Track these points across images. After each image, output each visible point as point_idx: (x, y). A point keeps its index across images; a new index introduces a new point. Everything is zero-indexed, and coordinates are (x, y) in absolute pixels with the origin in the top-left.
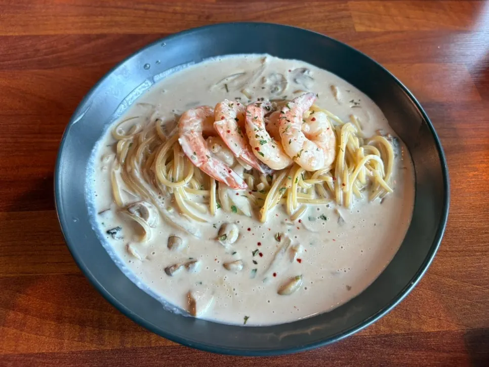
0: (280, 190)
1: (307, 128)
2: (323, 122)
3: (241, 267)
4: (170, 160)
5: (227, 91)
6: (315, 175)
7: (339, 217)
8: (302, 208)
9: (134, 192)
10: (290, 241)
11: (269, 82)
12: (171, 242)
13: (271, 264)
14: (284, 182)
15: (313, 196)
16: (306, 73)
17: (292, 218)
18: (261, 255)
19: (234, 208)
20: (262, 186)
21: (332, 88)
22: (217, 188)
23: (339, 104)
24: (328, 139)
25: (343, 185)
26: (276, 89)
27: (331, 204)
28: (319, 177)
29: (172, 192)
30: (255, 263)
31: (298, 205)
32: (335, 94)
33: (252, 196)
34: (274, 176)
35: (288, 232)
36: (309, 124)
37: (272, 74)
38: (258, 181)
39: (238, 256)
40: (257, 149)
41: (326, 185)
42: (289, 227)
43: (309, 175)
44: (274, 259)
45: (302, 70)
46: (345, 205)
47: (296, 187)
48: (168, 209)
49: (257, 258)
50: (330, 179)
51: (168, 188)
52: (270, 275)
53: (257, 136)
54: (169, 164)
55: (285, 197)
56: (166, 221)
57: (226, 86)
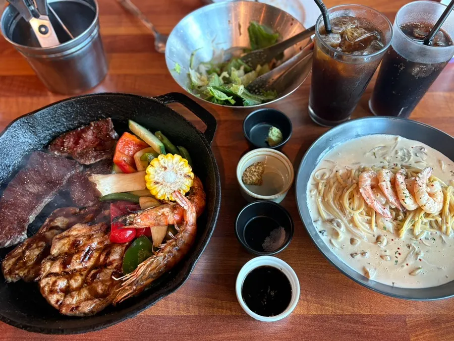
0: (411, 222)
1: (429, 190)
2: (437, 187)
3: (389, 259)
4: (351, 198)
5: (376, 157)
6: (431, 216)
7: (443, 240)
8: (422, 232)
9: (329, 212)
10: (415, 249)
11: (400, 154)
12: (352, 241)
13: (405, 259)
14: (414, 217)
15: (428, 227)
16: (422, 150)
17: (416, 237)
18: (400, 254)
19: (385, 228)
20: (400, 218)
21: (439, 162)
22: (376, 216)
23: (443, 172)
24: (440, 197)
25: (447, 223)
26: (404, 159)
27: (438, 233)
28: (433, 217)
29: (352, 215)
30: (397, 257)
31: (420, 231)
32: (441, 166)
33: (395, 223)
34: (408, 214)
35: (414, 244)
36: (430, 188)
37: (402, 149)
38: (397, 215)
39: (388, 253)
40: (403, 200)
41: (436, 221)
42: (415, 242)
43: (427, 215)
44: (406, 257)
45: (420, 148)
46: (446, 233)
47: (420, 221)
48: (349, 224)
49: (397, 255)
50: (440, 219)
51: (350, 213)
52: (405, 264)
53: (404, 193)
54: (351, 200)
55: (413, 226)
56: (348, 230)
57: (374, 153)
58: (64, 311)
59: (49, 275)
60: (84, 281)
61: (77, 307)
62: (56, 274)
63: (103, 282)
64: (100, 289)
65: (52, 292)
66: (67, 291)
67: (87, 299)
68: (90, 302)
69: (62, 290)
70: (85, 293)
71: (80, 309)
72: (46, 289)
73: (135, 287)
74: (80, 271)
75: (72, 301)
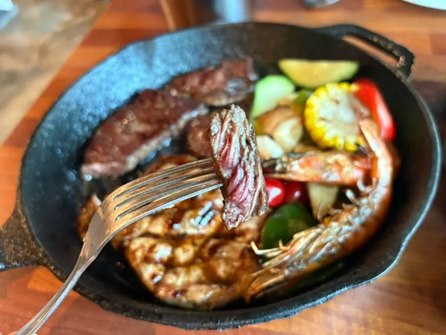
58: (162, 293)
59: (146, 234)
60: (198, 255)
61: (183, 291)
62: (156, 236)
63: (227, 260)
64: (222, 270)
65: (147, 260)
66: (170, 265)
67: (200, 282)
68: (204, 287)
69: (162, 262)
70: (196, 273)
71: (188, 294)
72: (139, 254)
73: (287, 272)
74: (193, 238)
75: (177, 280)
